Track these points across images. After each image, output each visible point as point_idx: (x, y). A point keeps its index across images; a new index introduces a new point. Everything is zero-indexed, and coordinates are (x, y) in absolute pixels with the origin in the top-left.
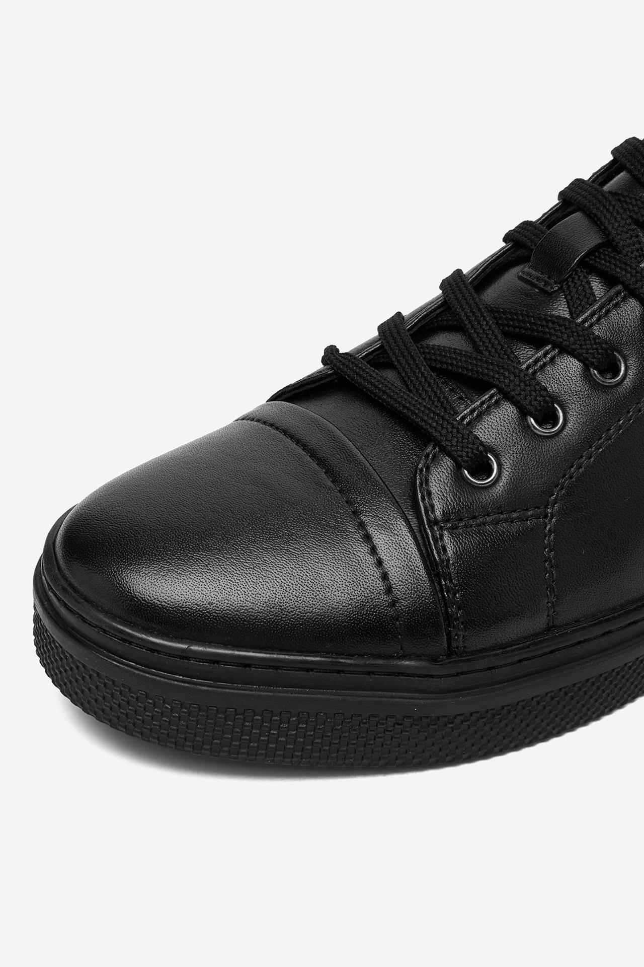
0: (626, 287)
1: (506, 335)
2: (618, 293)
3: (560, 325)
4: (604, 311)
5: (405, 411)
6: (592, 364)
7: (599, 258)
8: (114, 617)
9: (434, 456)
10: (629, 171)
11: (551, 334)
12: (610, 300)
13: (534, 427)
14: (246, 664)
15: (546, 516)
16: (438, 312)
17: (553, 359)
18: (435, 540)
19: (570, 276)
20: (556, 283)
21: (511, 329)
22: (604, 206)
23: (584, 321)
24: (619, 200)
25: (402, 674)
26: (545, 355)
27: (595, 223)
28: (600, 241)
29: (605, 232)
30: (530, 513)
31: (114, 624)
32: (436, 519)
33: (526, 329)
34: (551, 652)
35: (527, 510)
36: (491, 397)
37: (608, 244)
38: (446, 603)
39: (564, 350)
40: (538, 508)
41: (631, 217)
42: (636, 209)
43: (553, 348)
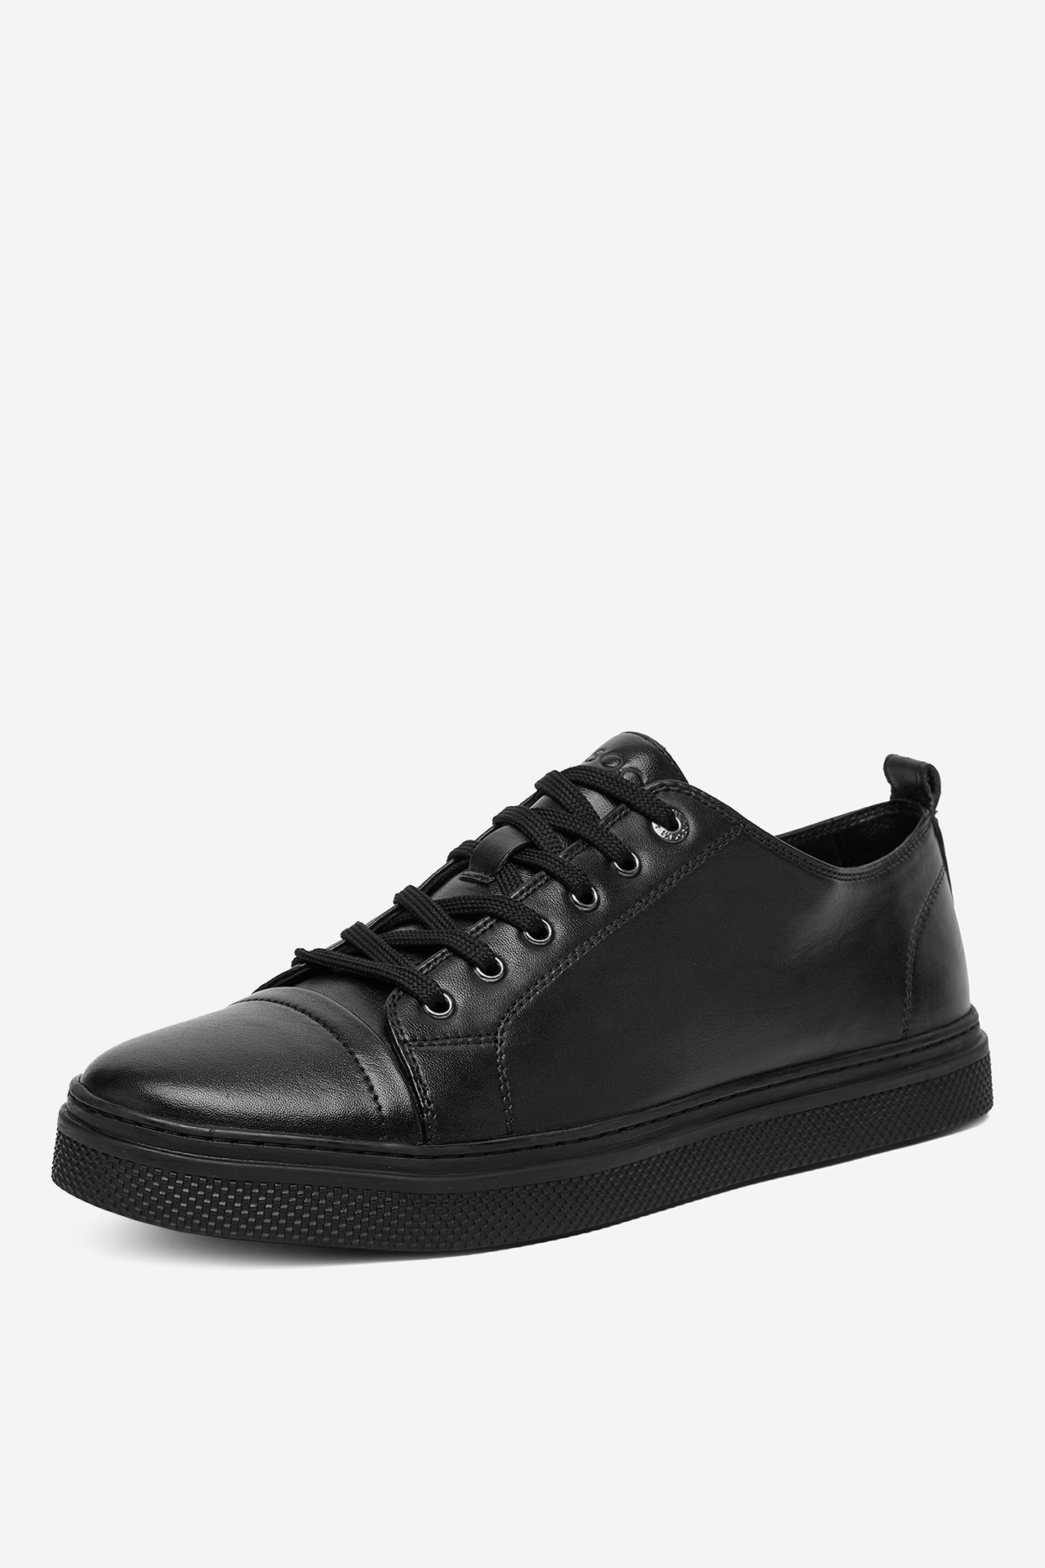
0: (548, 873)
1: (453, 916)
2: (542, 877)
3: (495, 901)
4: (531, 890)
5: (373, 970)
6: (524, 927)
7: (525, 854)
8: (147, 1113)
9: (399, 997)
10: (549, 796)
11: (488, 908)
12: (536, 882)
13: (481, 976)
14: (260, 1142)
15: (496, 1042)
16: (393, 915)
17: (491, 926)
18: (406, 1054)
19: (502, 869)
20: (491, 876)
21: (456, 911)
22: (527, 817)
23: (516, 897)
24: (539, 813)
25: (388, 1154)
26: (485, 924)
27: (520, 830)
28: (525, 842)
29: (527, 835)
30: (482, 1039)
31: (149, 1118)
32: (405, 1039)
33: (468, 908)
34: (513, 1151)
35: (480, 1036)
36: (443, 954)
37: (531, 845)
38: (421, 1110)
39: (502, 920)
40: (489, 1035)
41: (550, 824)
42: (553, 818)
43: (491, 919)
